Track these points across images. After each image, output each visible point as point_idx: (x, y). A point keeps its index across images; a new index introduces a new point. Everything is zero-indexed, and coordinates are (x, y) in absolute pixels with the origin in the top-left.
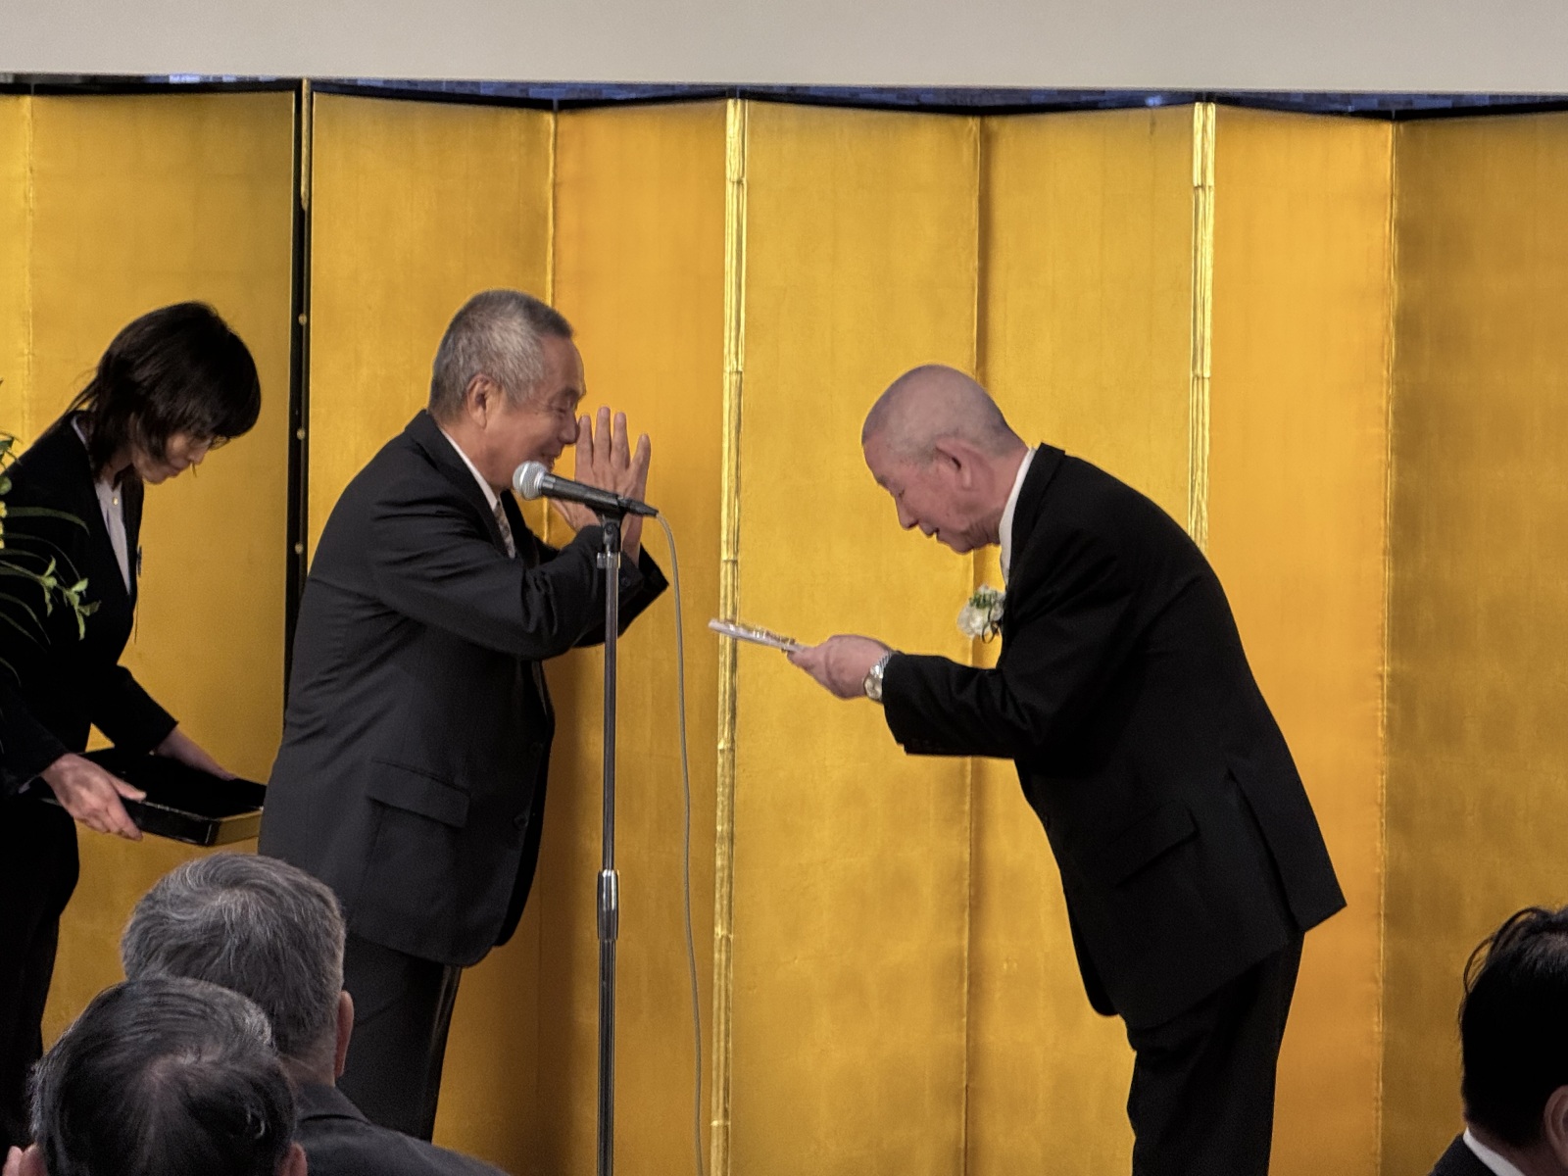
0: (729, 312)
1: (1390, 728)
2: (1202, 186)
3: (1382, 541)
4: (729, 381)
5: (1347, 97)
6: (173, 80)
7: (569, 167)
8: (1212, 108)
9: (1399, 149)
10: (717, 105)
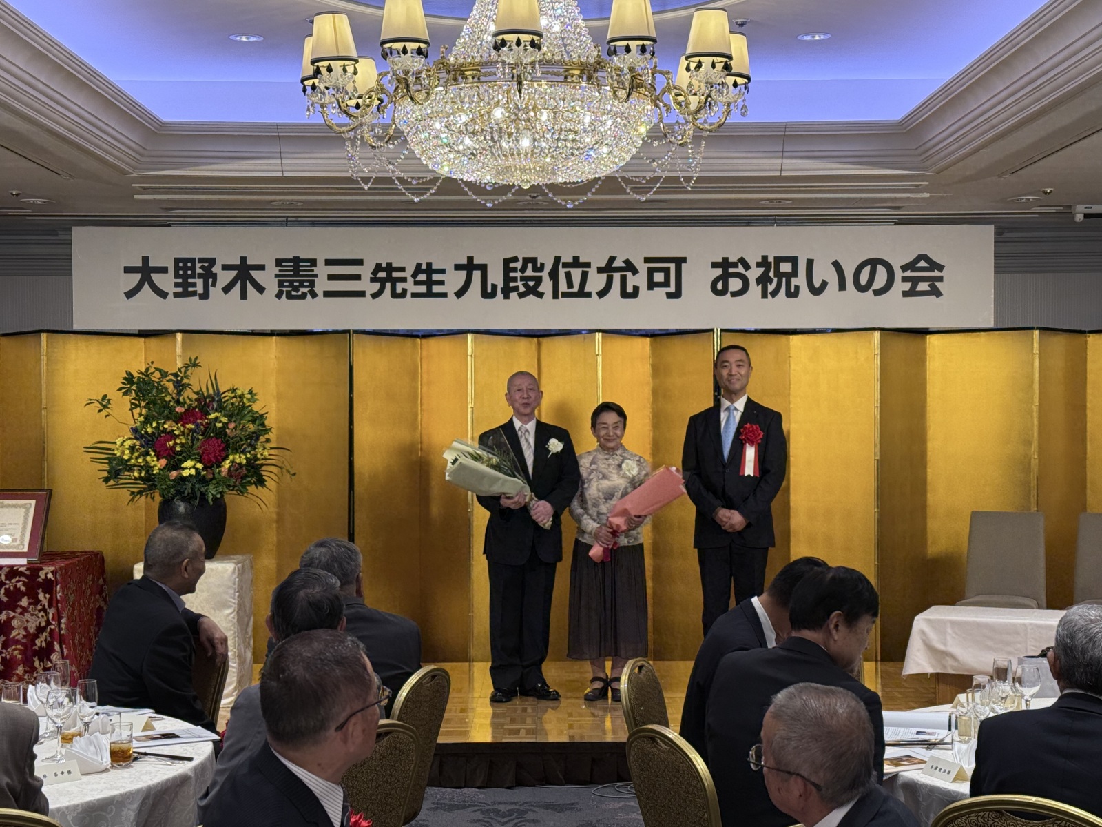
0: (469, 391)
2: (598, 355)
4: (469, 410)
5: (637, 330)
6: (315, 331)
7: (424, 353)
8: (600, 334)
9: (651, 345)
10: (465, 335)
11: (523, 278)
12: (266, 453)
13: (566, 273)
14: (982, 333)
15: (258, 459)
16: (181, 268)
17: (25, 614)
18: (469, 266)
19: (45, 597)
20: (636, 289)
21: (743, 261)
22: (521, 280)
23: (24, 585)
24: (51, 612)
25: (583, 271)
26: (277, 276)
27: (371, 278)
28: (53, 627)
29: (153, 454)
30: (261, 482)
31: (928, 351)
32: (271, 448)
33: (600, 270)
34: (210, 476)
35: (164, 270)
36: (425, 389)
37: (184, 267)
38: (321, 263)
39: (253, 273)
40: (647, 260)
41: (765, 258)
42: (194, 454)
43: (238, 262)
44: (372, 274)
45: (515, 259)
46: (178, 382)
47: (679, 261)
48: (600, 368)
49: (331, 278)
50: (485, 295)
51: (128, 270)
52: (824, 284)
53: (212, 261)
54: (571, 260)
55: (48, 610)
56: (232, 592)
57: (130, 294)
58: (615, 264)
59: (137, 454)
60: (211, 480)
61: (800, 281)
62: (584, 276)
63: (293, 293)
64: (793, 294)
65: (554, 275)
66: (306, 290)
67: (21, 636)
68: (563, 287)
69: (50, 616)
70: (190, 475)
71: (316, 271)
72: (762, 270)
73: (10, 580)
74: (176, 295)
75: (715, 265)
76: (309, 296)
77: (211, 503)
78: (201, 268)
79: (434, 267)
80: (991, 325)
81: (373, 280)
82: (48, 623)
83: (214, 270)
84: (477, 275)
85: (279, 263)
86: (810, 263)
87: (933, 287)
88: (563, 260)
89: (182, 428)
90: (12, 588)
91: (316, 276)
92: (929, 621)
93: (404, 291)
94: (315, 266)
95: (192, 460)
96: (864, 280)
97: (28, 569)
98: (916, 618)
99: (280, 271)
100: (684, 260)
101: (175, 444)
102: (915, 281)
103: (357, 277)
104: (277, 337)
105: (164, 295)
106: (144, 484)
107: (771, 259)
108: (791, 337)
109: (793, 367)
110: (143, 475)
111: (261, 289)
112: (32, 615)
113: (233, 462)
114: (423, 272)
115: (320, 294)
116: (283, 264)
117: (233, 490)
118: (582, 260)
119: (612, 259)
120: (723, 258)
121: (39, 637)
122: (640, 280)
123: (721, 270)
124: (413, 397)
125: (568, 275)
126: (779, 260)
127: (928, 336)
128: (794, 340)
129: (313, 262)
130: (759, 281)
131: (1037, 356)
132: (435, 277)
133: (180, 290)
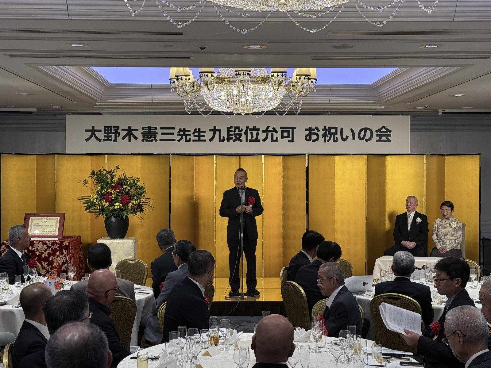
0: (215, 177)
1: (283, 218)
2: (263, 163)
3: (282, 199)
4: (215, 184)
5: (277, 154)
7: (197, 162)
8: (264, 156)
9: (282, 159)
10: (213, 156)
11: (234, 134)
12: (144, 200)
13: (251, 132)
14: (406, 156)
15: (141, 202)
16: (106, 130)
17: (58, 258)
18: (214, 130)
19: (66, 252)
20: (277, 138)
21: (317, 128)
22: (234, 135)
23: (58, 247)
24: (68, 257)
25: (257, 132)
26: (142, 133)
27: (178, 134)
28: (68, 262)
29: (104, 200)
30: (142, 211)
31: (387, 162)
32: (146, 198)
33: (264, 131)
34: (124, 209)
35: (100, 131)
36: (196, 175)
37: (107, 130)
38: (159, 128)
39: (134, 132)
40: (281, 128)
41: (325, 127)
42: (119, 201)
43: (128, 128)
44: (178, 132)
45: (232, 127)
46: (112, 174)
47: (293, 128)
48: (263, 168)
49: (163, 134)
50: (221, 140)
51: (86, 131)
52: (347, 137)
53: (118, 128)
54: (253, 128)
55: (67, 256)
56: (133, 250)
57: (87, 140)
58: (269, 129)
59: (98, 200)
60: (125, 210)
61: (338, 136)
62: (258, 134)
63: (148, 140)
64: (335, 141)
65: (246, 133)
66: (153, 138)
67: (57, 265)
68: (250, 138)
69: (68, 258)
70: (118, 208)
71: (157, 131)
72: (324, 131)
73: (53, 246)
74: (105, 140)
75: (306, 130)
76: (154, 140)
77: (124, 218)
78: (114, 130)
79: (201, 130)
80: (409, 153)
81: (178, 135)
82: (67, 261)
83: (119, 131)
84: (217, 133)
85: (143, 128)
86: (342, 129)
87: (387, 138)
88: (249, 128)
89: (114, 191)
90: (54, 248)
91: (157, 133)
92: (381, 260)
93: (190, 139)
94: (157, 130)
95: (118, 203)
96: (362, 136)
97: (59, 242)
98: (377, 260)
99: (143, 131)
100: (295, 128)
101: (112, 197)
102: (381, 136)
103: (172, 134)
104: (141, 156)
105: (100, 140)
106: (100, 211)
107: (327, 128)
108: (335, 156)
109: (335, 168)
110: (100, 208)
111: (136, 138)
112: (61, 258)
113: (133, 203)
114: (197, 132)
115: (158, 140)
116: (145, 129)
117: (132, 214)
118: (256, 128)
119: (268, 127)
120: (310, 127)
121: (63, 266)
122: (278, 135)
123: (309, 131)
124: (192, 178)
125: (251, 133)
126: (330, 128)
127: (386, 156)
128: (336, 157)
129: (156, 128)
130: (323, 136)
131: (425, 164)
132: (202, 134)
133: (106, 138)
